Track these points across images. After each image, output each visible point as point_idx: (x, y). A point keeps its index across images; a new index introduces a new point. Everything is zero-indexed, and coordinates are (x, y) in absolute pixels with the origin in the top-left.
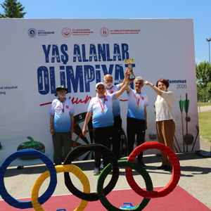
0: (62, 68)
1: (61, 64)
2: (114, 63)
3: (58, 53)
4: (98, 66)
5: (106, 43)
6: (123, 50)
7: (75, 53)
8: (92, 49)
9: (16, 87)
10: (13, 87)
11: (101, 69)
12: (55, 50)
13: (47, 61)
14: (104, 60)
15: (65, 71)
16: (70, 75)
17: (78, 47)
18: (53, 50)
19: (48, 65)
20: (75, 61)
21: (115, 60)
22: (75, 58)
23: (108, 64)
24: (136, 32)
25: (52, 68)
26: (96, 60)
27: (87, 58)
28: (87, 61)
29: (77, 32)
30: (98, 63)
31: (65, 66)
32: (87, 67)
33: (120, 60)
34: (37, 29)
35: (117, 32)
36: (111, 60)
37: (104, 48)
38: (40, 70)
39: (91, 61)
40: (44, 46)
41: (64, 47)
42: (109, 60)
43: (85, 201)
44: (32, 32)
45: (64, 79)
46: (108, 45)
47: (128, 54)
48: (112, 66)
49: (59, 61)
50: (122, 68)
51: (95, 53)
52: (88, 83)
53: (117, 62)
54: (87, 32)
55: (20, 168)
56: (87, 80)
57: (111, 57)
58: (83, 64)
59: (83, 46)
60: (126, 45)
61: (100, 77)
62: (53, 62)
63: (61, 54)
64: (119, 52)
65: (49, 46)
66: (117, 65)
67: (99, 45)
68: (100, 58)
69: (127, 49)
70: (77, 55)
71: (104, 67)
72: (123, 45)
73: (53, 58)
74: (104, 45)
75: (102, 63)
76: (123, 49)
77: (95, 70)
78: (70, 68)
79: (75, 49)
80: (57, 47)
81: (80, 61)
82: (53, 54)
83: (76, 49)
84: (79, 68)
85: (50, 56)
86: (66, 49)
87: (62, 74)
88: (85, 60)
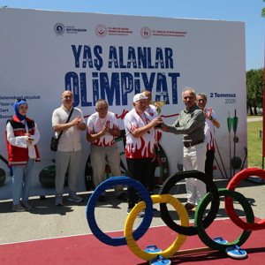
0: (95, 74)
1: (94, 70)
2: (156, 71)
3: (90, 57)
4: (137, 75)
5: (147, 47)
6: (166, 56)
7: (111, 57)
8: (131, 52)
9: (39, 97)
10: (34, 98)
11: (141, 78)
12: (87, 52)
13: (77, 66)
14: (145, 67)
15: (98, 78)
16: (104, 84)
17: (115, 49)
18: (85, 52)
19: (78, 71)
20: (110, 67)
21: (157, 67)
22: (110, 63)
23: (149, 72)
24: (182, 34)
25: (83, 75)
26: (135, 67)
27: (125, 64)
28: (125, 67)
29: (113, 31)
30: (137, 70)
31: (99, 72)
32: (125, 75)
33: (162, 67)
34: (66, 24)
35: (160, 33)
36: (153, 67)
37: (145, 52)
38: (69, 76)
39: (129, 67)
40: (74, 47)
41: (98, 49)
42: (151, 67)
43: (183, 236)
44: (59, 29)
45: (97, 88)
46: (149, 49)
47: (171, 60)
48: (153, 75)
49: (91, 67)
50: (164, 77)
51: (134, 58)
52: (126, 95)
53: (159, 70)
54: (125, 31)
55: (43, 198)
56: (124, 91)
57: (153, 64)
58: (120, 71)
59: (121, 48)
60: (171, 50)
61: (139, 88)
62: (84, 67)
63: (94, 57)
64: (162, 58)
65: (80, 47)
66: (159, 74)
67: (139, 48)
68: (140, 64)
69: (171, 55)
70: (113, 60)
71: (144, 75)
72: (167, 49)
73: (84, 62)
74: (145, 48)
75: (142, 70)
76: (166, 54)
77: (134, 78)
78: (104, 75)
79: (111, 52)
80: (89, 48)
81: (116, 67)
82: (85, 57)
83: (113, 52)
84: (115, 76)
85: (81, 59)
86: (101, 52)
87: (95, 82)
88: (122, 67)
